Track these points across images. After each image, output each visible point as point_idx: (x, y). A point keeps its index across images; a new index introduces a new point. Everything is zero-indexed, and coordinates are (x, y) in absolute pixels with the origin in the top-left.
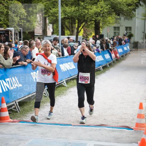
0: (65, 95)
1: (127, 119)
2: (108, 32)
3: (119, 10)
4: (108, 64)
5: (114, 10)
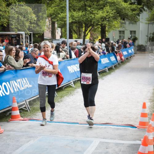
0: (73, 95)
1: (131, 118)
2: (114, 36)
3: (124, 15)
4: (113, 66)
5: (119, 14)
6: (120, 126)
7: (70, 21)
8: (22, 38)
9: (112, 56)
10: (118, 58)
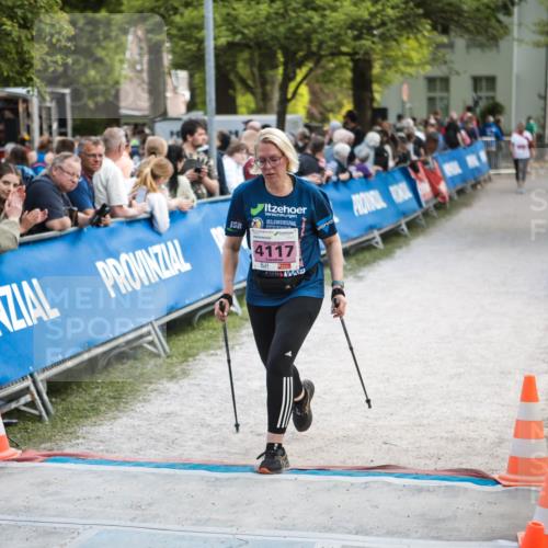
1: (477, 440)
2: (405, 99)
3: (445, 12)
4: (403, 222)
5: (425, 10)
6: (428, 476)
7: (223, 41)
8: (29, 115)
9: (396, 182)
10: (424, 188)
